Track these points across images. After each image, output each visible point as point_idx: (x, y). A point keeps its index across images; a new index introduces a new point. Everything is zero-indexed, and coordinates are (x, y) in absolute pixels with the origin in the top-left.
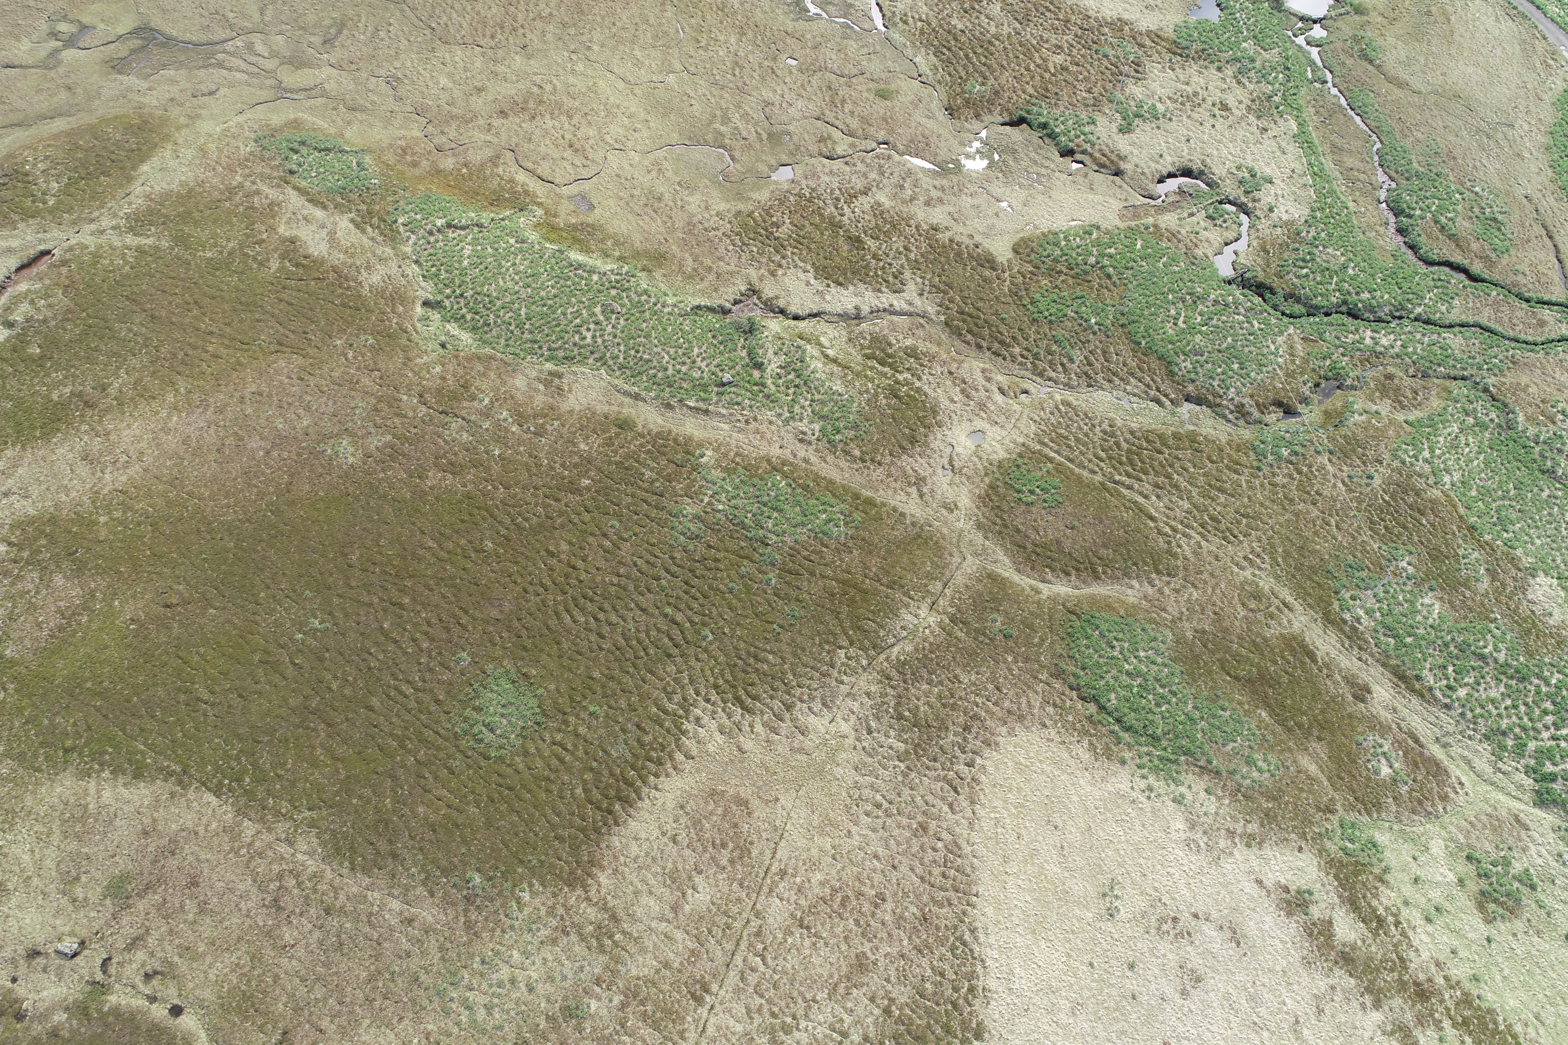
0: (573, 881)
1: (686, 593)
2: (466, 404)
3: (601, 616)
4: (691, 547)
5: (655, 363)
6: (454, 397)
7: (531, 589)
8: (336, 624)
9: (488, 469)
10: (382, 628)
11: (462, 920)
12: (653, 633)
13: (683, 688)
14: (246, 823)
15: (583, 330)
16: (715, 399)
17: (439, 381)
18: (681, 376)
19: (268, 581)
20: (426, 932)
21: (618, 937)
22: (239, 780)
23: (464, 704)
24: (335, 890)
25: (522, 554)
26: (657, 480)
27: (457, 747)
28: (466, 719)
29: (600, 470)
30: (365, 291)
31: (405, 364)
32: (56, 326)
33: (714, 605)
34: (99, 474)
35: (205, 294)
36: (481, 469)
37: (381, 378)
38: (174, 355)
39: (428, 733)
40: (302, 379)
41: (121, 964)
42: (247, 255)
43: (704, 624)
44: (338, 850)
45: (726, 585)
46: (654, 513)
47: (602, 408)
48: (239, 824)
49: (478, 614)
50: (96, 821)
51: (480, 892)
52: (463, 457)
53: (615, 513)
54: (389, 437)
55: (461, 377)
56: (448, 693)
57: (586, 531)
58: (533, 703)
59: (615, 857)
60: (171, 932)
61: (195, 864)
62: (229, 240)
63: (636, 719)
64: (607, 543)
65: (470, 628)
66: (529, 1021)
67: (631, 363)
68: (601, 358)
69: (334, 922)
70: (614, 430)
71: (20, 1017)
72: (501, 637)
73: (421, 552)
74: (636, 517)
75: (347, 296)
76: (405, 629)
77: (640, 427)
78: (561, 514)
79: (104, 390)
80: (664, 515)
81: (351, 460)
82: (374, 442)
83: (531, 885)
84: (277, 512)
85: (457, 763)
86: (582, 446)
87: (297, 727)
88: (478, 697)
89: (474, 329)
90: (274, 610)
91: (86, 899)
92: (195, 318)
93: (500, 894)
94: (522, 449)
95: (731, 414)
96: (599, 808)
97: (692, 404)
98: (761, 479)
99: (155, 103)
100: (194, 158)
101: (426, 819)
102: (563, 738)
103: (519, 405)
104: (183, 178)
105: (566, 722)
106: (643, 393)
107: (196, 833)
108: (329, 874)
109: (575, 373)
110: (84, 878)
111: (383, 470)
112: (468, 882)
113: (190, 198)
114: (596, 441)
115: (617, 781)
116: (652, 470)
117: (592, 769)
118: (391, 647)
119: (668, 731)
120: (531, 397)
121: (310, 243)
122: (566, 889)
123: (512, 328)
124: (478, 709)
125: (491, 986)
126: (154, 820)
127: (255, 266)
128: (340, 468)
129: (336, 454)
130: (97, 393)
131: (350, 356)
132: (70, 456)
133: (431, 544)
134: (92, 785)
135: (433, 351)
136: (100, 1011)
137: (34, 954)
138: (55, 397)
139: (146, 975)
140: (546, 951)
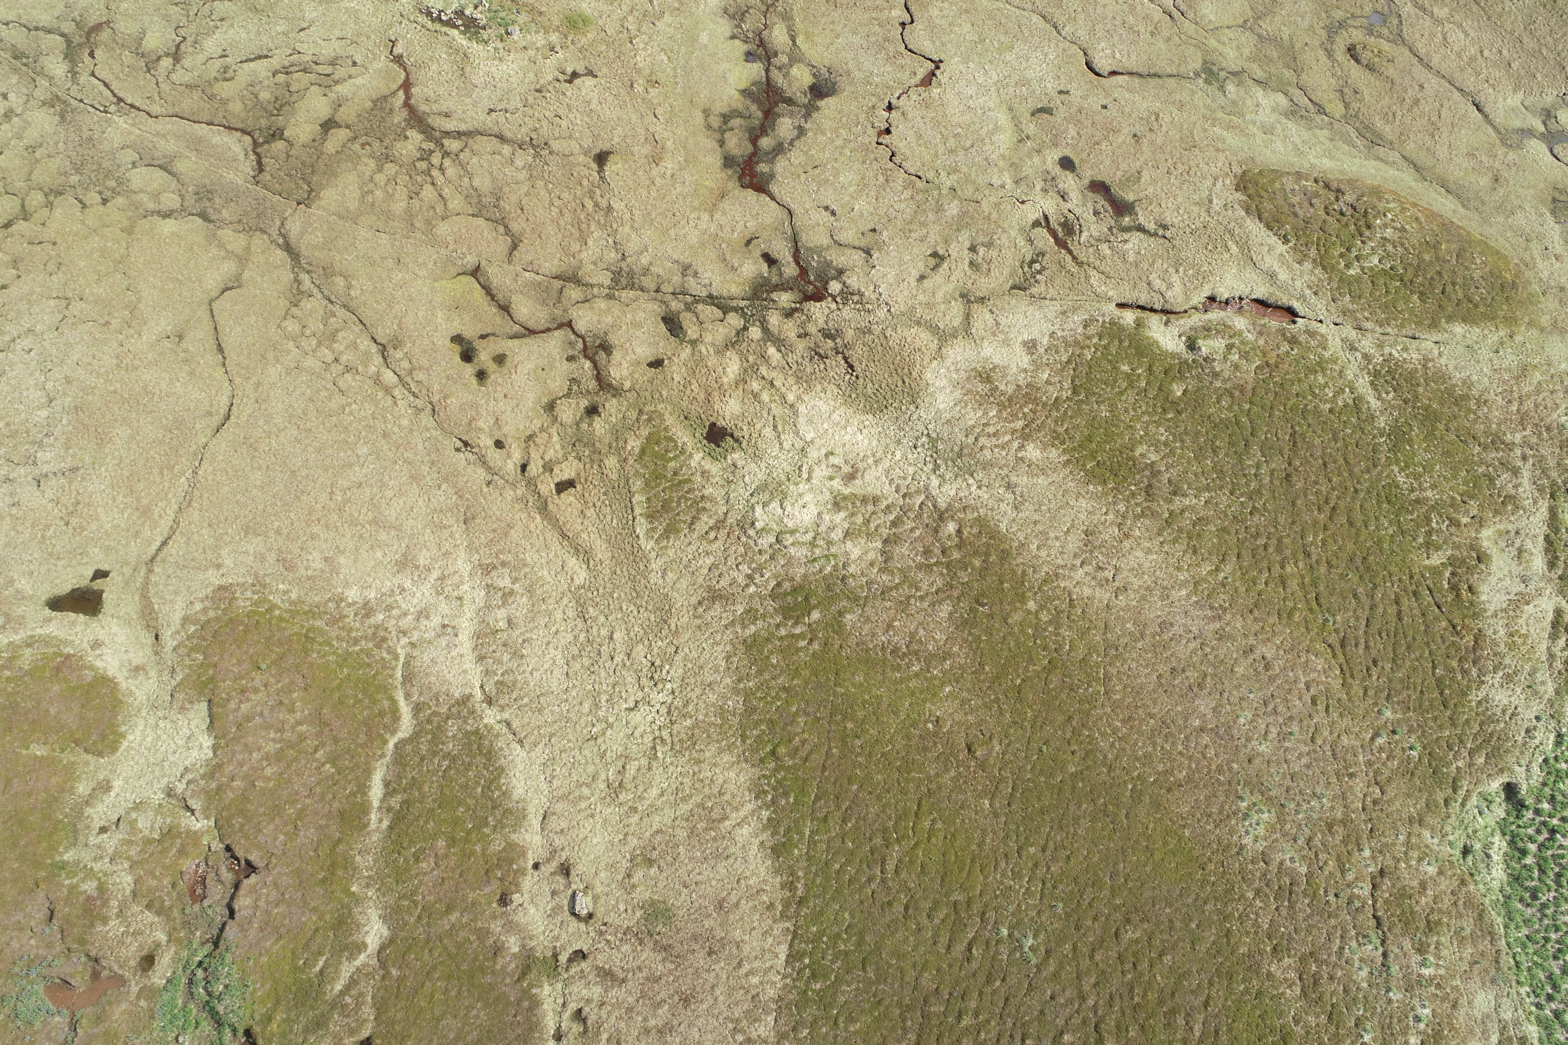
2: (1407, 945)
6: (1407, 921)
8: (1039, 970)
10: (1062, 1034)
17: (1415, 883)
19: (1051, 845)
30: (1475, 697)
31: (1411, 820)
32: (1217, 390)
34: (1078, 562)
35: (1350, 510)
36: (1332, 1029)
37: (1375, 802)
38: (1258, 535)
40: (1314, 703)
41: (582, 975)
42: (1429, 520)
48: (767, 1012)
52: (1332, 991)
54: (1304, 870)
55: (1440, 910)
60: (630, 1010)
61: (708, 987)
62: (1433, 487)
71: (504, 900)
75: (1453, 679)
79: (1175, 493)
81: (1247, 840)
82: (1288, 855)
84: (1137, 796)
89: (1516, 879)
90: (1021, 878)
92: (1315, 523)
99: (1544, 275)
100: (1508, 370)
103: (1450, 1024)
104: (1475, 378)
107: (740, 965)
110: (653, 871)
111: (1258, 892)
113: (1456, 404)
120: (1471, 1032)
121: (1493, 580)
123: (1553, 936)
126: (737, 905)
127: (1421, 540)
128: (1231, 833)
129: (1246, 816)
130: (1166, 489)
131: (1380, 741)
132: (1083, 517)
133: (1197, 1028)
134: (749, 807)
135: (1451, 844)
136: (531, 986)
137: (565, 870)
138: (1138, 451)
139: (580, 1011)
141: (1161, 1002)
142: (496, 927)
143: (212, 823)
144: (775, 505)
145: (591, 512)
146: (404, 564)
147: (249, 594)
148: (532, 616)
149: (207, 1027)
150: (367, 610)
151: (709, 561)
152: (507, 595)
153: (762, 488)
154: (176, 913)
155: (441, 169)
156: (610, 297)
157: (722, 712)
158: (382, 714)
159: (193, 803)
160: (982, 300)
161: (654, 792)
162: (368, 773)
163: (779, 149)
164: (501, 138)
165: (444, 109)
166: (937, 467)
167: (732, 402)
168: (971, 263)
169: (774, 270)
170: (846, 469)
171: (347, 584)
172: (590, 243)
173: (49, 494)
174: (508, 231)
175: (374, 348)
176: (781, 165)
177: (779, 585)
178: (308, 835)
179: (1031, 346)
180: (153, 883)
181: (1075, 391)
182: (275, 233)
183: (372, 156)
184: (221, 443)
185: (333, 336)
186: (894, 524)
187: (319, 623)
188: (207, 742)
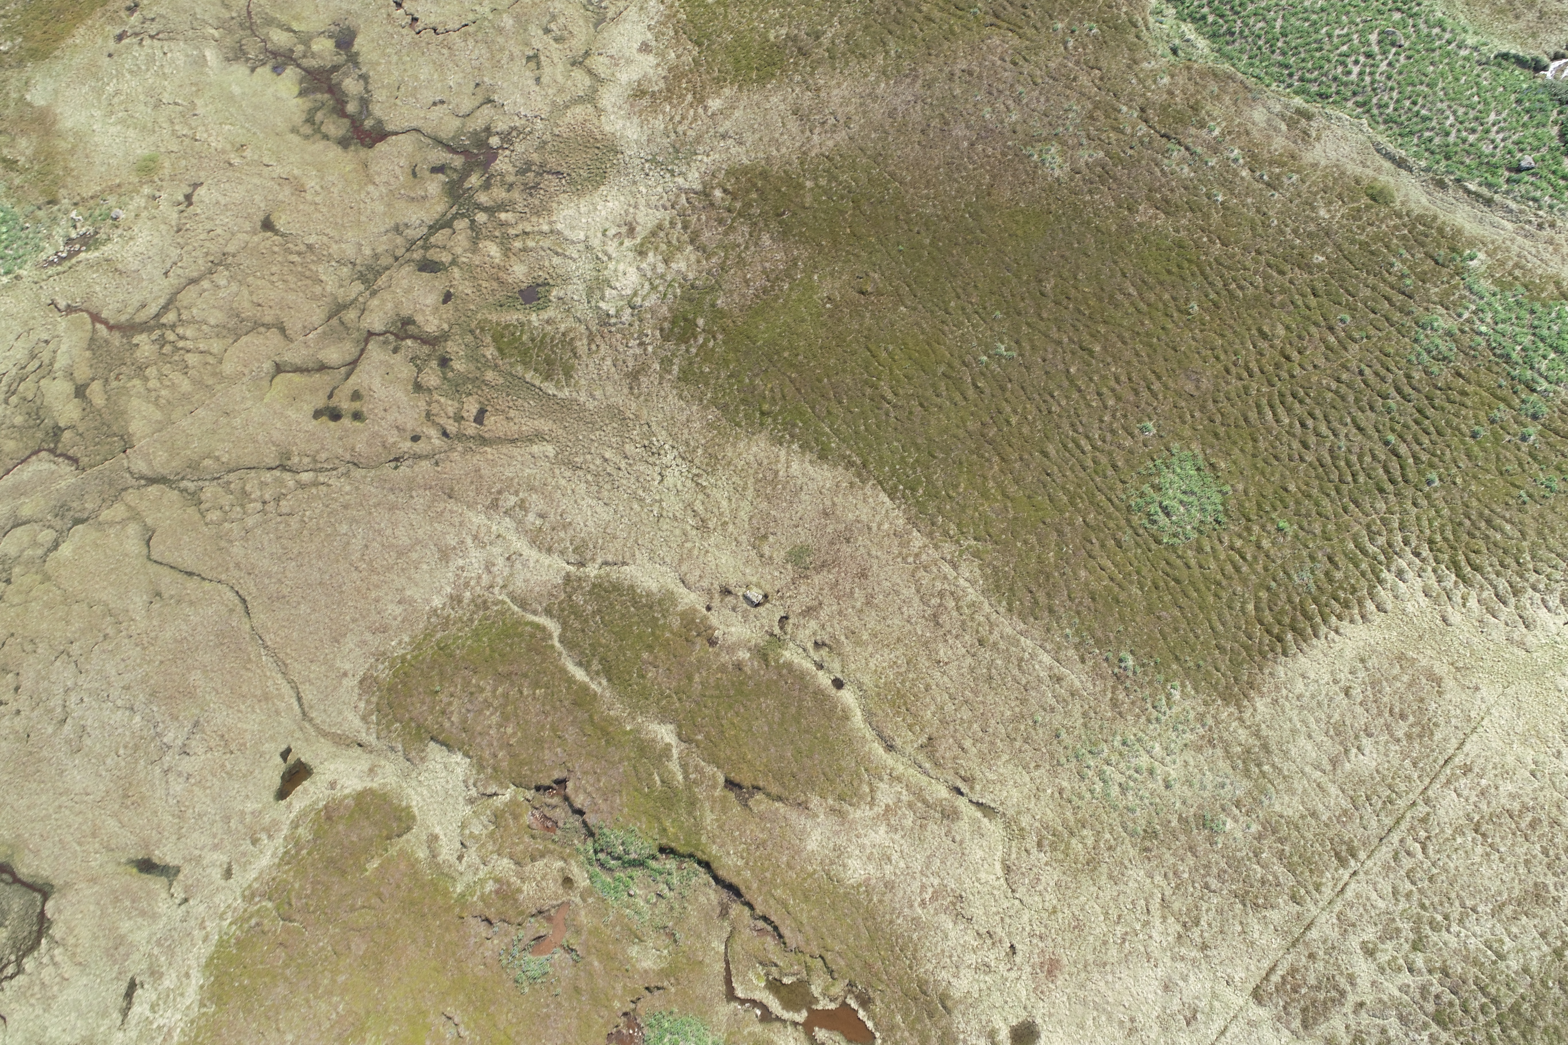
0: (1227, 697)
1: (1417, 422)
2: (1193, 131)
3: (1310, 422)
4: (1435, 369)
5: (1434, 123)
6: (1180, 119)
7: (1233, 370)
8: (1022, 355)
9: (1207, 216)
10: (1068, 371)
11: (1109, 695)
12: (1368, 459)
13: (1390, 531)
14: (915, 533)
15: (1350, 61)
16: (1505, 187)
17: (1165, 96)
18: (1466, 146)
19: (959, 290)
20: (1072, 695)
21: (1266, 768)
22: (913, 490)
23: (1144, 478)
24: (991, 625)
25: (1231, 327)
26: (1408, 276)
27: (1128, 521)
28: (1142, 495)
29: (1339, 248)
31: (1129, 67)
33: (1448, 446)
34: (808, 133)
36: (1199, 214)
37: (1101, 79)
38: (888, 9)
39: (1100, 497)
40: (1015, 64)
41: (796, 626)
43: (1432, 466)
44: (998, 587)
45: (1469, 427)
46: (1396, 316)
47: (1353, 169)
48: (909, 533)
49: (1171, 384)
50: (784, 488)
51: (1130, 674)
52: (1179, 196)
53: (1347, 305)
54: (1101, 154)
55: (1192, 95)
56: (1127, 461)
57: (1309, 319)
58: (1217, 498)
59: (1277, 687)
60: (840, 613)
61: (866, 557)
63: (1329, 550)
64: (1332, 339)
65: (1160, 397)
66: (1162, 815)
67: (1403, 118)
68: (1364, 104)
69: (986, 654)
70: (1365, 200)
71: (712, 642)
72: (1193, 416)
73: (1120, 297)
74: (1372, 316)
76: (1091, 379)
77: (1398, 203)
78: (1283, 290)
79: (818, 38)
80: (1408, 322)
81: (1057, 172)
82: (1086, 156)
83: (1183, 686)
84: (975, 216)
85: (1127, 538)
86: (1322, 213)
87: (972, 452)
88: (1159, 474)
89: (1214, 36)
90: (962, 323)
91: (771, 558)
93: (1150, 683)
94: (1249, 200)
95: (1521, 212)
96: (1268, 631)
97: (1472, 187)
98: (1544, 306)
101: (1087, 584)
102: (1243, 546)
103: (1255, 145)
105: (1248, 529)
106: (1411, 160)
107: (869, 528)
108: (987, 608)
109: (1329, 117)
110: (771, 539)
111: (1090, 192)
112: (1121, 661)
114: (1340, 210)
115: (1294, 609)
116: (1404, 262)
117: (1269, 589)
118: (1075, 395)
119: (1363, 574)
120: (1269, 137)
122: (1219, 702)
123: (1261, 43)
124: (1158, 488)
125: (1129, 768)
126: (834, 504)
128: (1045, 179)
129: (1043, 161)
130: (810, 40)
131: (1070, 44)
132: (782, 107)
133: (1132, 290)
134: (783, 453)
135: (1163, 56)
136: (777, 661)
137: (726, 592)
138: (772, 37)
139: (816, 643)
140: (1189, 755)
141: (1101, 300)
142: (725, 658)
143: (513, 787)
144: (608, 292)
145: (512, 413)
146: (445, 555)
147: (381, 667)
148: (549, 498)
149: (638, 873)
150: (455, 600)
151: (609, 362)
152: (522, 505)
153: (590, 292)
154: (551, 847)
155: (182, 338)
156: (374, 293)
157: (710, 426)
158: (533, 636)
159: (491, 790)
160: (587, 54)
161: (724, 503)
162: (563, 671)
163: (365, 102)
164: (193, 281)
165: (137, 304)
166: (672, 172)
167: (516, 268)
168: (556, 40)
169: (449, 172)
170: (624, 230)
171: (428, 601)
172: (323, 278)
173: (200, 751)
174: (268, 326)
175: (277, 473)
176: (377, 110)
177: (662, 330)
178: (571, 734)
179: (645, 48)
180: (521, 847)
181: (699, 44)
182: (133, 482)
183: (130, 378)
184: (260, 617)
185: (244, 493)
186: (685, 227)
187: (439, 635)
188: (458, 757)
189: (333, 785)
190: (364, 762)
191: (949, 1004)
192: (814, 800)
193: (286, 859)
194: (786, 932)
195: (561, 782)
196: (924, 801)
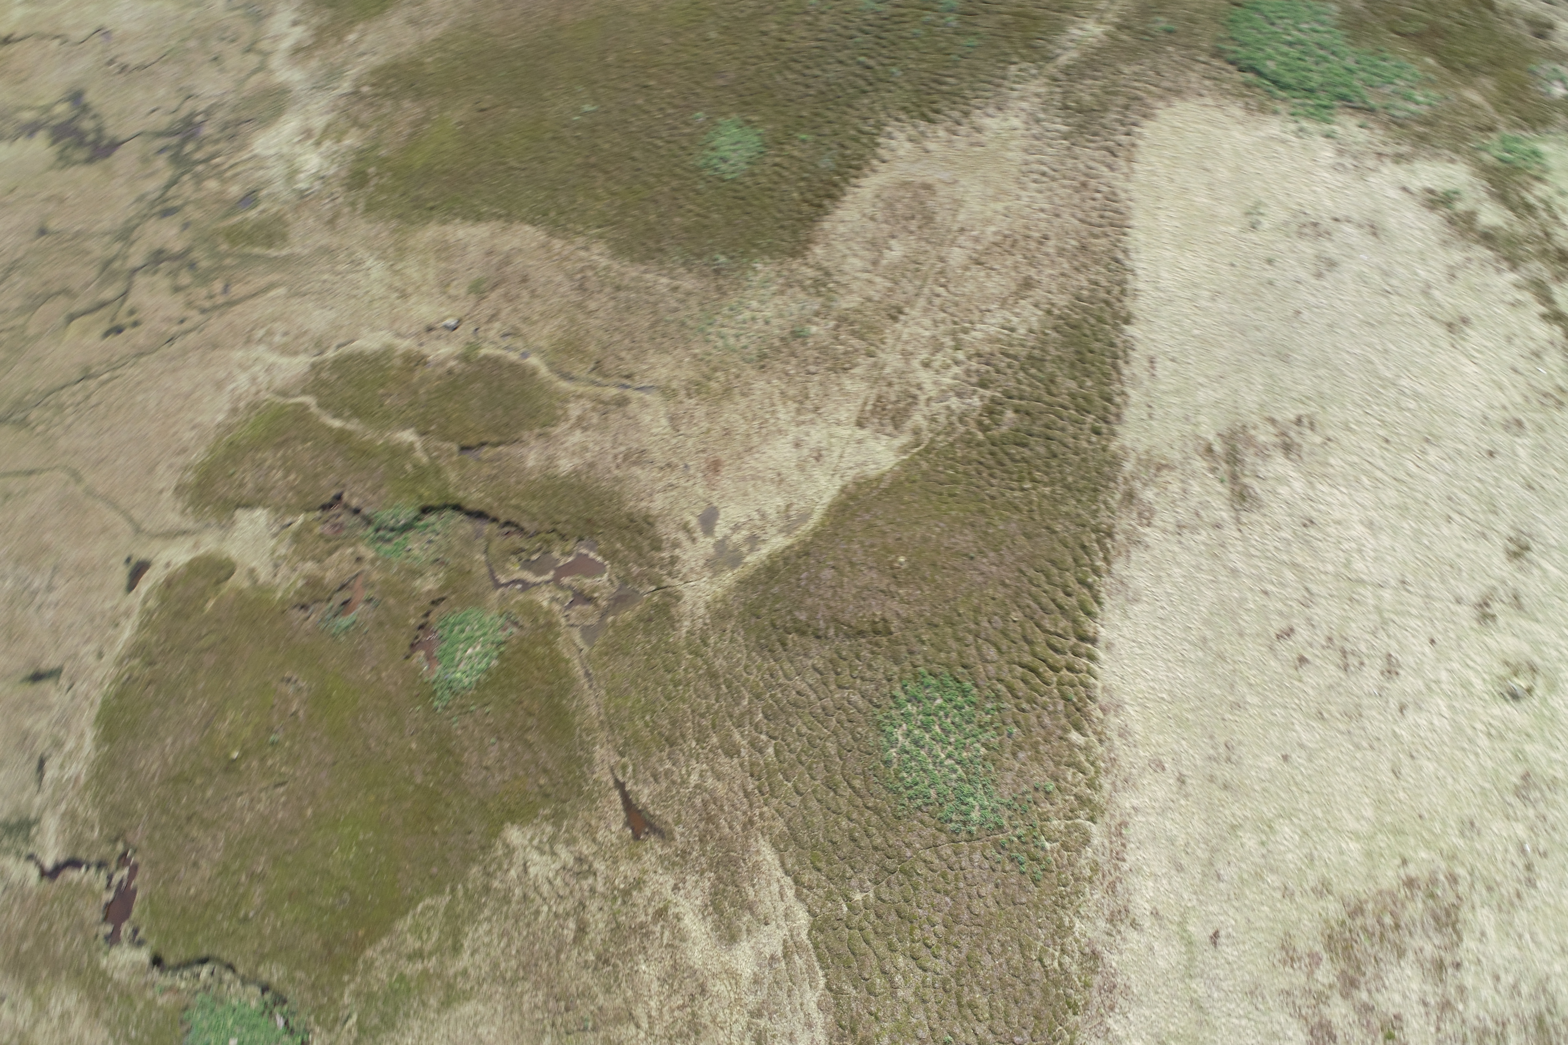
0: (794, 254)
1: (877, 44)
3: (807, 72)
10: (636, 104)
11: (713, 285)
12: (850, 77)
13: (877, 113)
14: (554, 241)
20: (688, 295)
21: (831, 285)
23: (703, 146)
24: (621, 275)
27: (700, 176)
28: (705, 156)
33: (900, 49)
34: (421, 31)
39: (678, 171)
41: (485, 331)
43: (893, 64)
44: (620, 251)
48: (550, 242)
49: (708, 85)
51: (725, 266)
56: (690, 141)
58: (756, 139)
59: (826, 235)
60: (514, 310)
61: (523, 268)
63: (839, 140)
65: (703, 95)
66: (767, 342)
69: (622, 294)
72: (728, 98)
73: (661, 48)
76: (654, 103)
83: (762, 259)
84: (550, 37)
85: (701, 186)
88: (713, 141)
93: (740, 266)
96: (812, 204)
101: (681, 225)
102: (781, 161)
105: (782, 149)
107: (522, 250)
108: (616, 266)
110: (454, 283)
112: (716, 261)
115: (826, 184)
117: (805, 179)
118: (644, 116)
119: (865, 145)
122: (789, 259)
124: (713, 149)
125: (737, 323)
126: (493, 245)
132: (399, 22)
134: (449, 228)
136: (476, 358)
137: (430, 329)
139: (502, 336)
140: (778, 300)
141: (647, 54)
142: (438, 371)
143: (303, 514)
144: (300, 176)
145: (249, 278)
147: (188, 475)
148: (288, 321)
149: (410, 534)
150: (234, 411)
152: (269, 333)
153: (287, 182)
154: (342, 542)
156: (131, 244)
157: (394, 231)
158: (296, 411)
159: (287, 522)
161: (415, 275)
162: (323, 425)
163: (99, 130)
166: (331, 89)
167: (232, 189)
168: (230, 42)
169: (170, 149)
170: (304, 135)
171: (213, 420)
172: (92, 249)
173: (62, 584)
174: (56, 294)
175: (82, 383)
176: (109, 132)
177: (344, 185)
178: (338, 462)
180: (319, 550)
184: (89, 479)
185: (60, 406)
186: (348, 118)
187: (226, 439)
188: (259, 511)
189: (168, 565)
190: (189, 542)
191: (651, 520)
192: (525, 435)
193: (142, 626)
194: (525, 524)
195: (338, 498)
196: (602, 402)
